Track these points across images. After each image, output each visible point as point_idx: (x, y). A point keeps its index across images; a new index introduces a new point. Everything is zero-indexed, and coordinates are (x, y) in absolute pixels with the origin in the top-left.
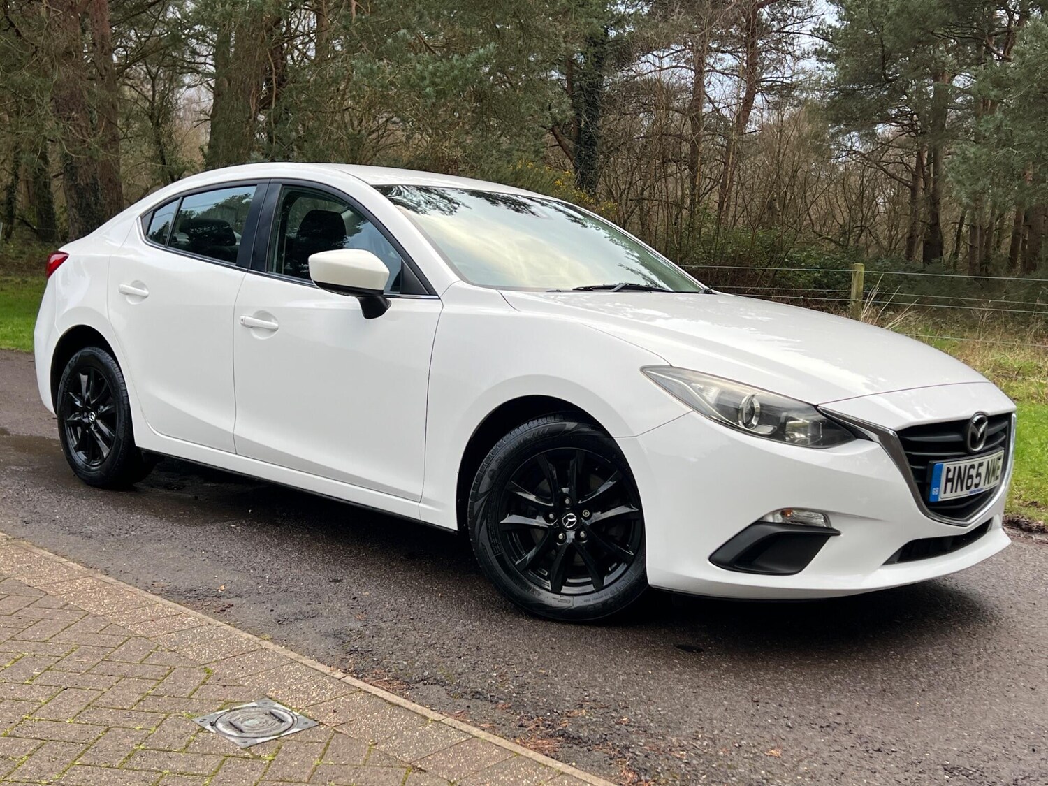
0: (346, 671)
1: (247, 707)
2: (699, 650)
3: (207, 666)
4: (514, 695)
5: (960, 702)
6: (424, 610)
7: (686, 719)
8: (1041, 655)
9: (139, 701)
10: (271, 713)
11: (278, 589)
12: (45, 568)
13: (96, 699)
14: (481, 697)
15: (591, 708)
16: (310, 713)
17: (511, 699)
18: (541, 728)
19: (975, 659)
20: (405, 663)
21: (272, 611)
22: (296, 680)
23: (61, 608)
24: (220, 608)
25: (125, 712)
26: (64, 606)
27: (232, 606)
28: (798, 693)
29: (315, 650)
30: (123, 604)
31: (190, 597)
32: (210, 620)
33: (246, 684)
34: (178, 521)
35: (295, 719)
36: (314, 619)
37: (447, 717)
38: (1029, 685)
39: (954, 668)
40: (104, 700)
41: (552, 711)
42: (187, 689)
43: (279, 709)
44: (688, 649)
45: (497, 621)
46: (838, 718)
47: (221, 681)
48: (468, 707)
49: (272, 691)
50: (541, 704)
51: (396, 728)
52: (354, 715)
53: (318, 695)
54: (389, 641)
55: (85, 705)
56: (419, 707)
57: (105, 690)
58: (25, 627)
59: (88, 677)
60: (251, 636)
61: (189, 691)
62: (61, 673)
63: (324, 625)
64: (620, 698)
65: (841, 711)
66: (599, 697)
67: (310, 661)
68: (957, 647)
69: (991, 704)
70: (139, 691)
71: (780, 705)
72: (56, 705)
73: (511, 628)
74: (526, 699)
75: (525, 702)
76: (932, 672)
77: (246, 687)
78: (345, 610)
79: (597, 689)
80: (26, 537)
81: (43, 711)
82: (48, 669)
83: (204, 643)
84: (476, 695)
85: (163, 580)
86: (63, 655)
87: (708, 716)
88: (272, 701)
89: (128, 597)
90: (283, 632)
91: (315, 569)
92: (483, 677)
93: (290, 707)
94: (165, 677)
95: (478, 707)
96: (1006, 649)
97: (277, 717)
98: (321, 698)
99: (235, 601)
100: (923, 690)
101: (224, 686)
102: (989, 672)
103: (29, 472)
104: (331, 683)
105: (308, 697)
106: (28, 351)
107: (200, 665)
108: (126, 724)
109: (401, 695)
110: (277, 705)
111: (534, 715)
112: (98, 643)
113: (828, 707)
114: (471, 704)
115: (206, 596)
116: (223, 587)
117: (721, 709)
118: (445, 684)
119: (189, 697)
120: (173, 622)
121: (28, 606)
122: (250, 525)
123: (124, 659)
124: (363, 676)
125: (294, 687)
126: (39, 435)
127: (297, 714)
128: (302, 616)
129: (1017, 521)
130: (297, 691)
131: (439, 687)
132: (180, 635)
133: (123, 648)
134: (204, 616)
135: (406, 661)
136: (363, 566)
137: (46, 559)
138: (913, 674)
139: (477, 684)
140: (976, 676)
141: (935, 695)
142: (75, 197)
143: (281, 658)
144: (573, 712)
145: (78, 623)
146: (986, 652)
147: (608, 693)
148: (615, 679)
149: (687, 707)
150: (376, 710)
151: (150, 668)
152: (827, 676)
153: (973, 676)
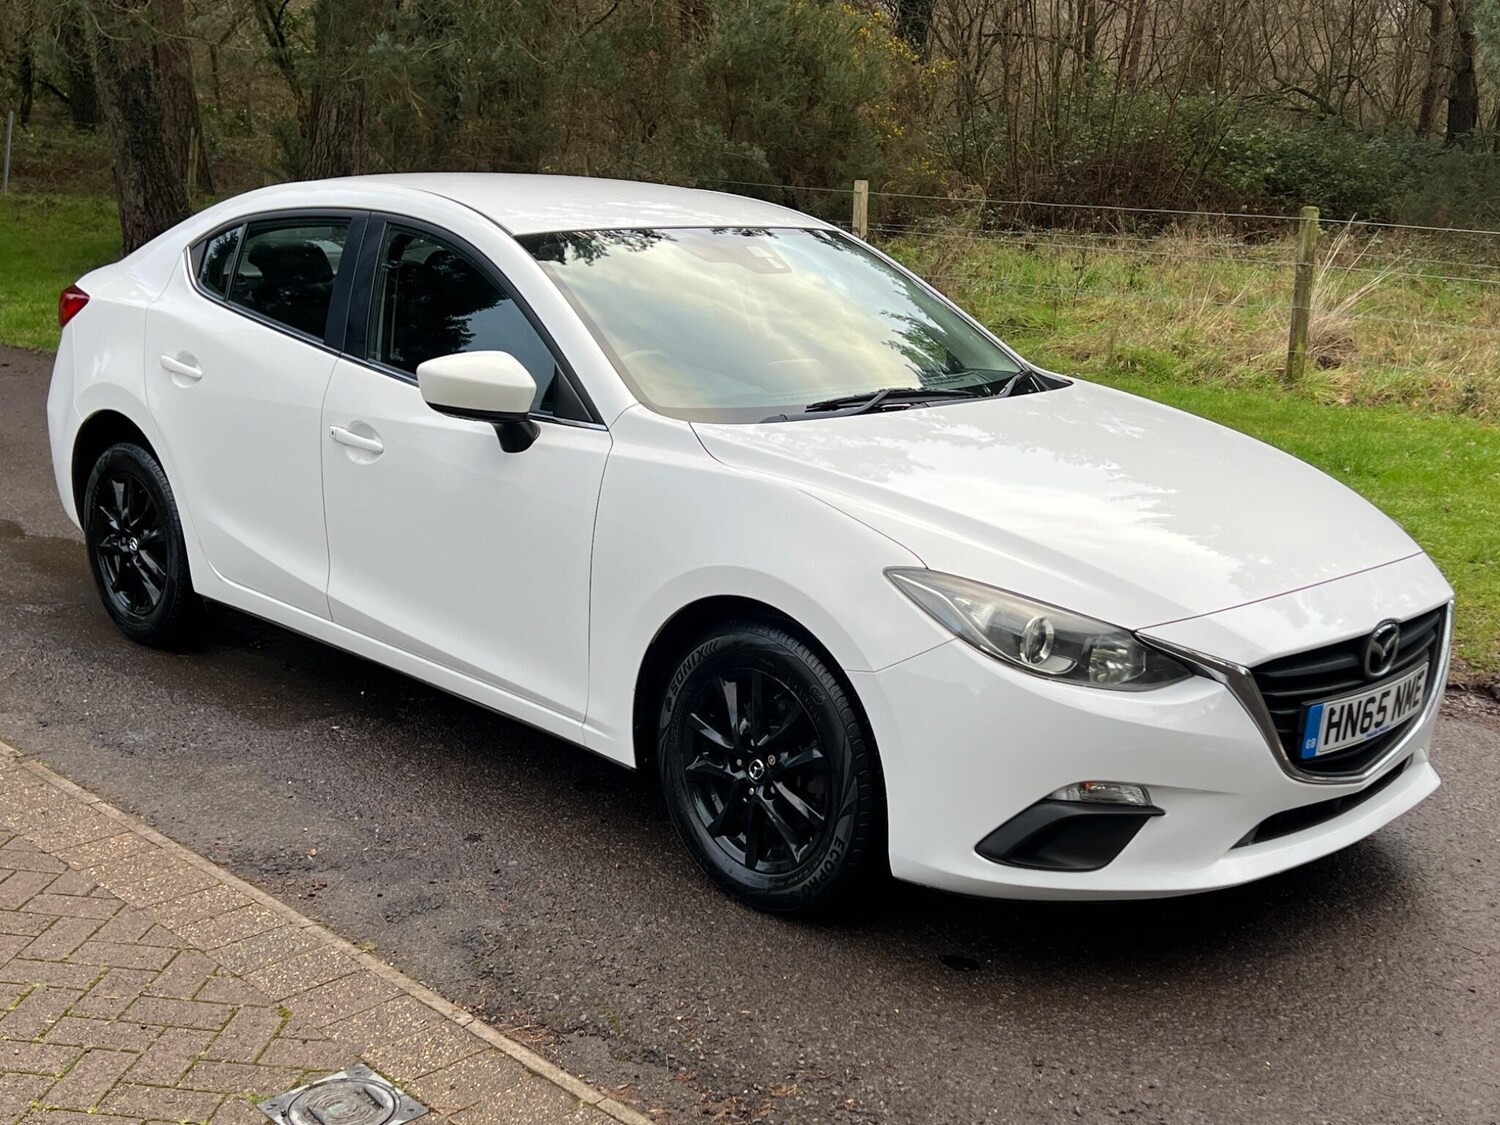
0: (475, 1012)
1: (333, 1081)
2: (974, 966)
3: (282, 1003)
4: (702, 1057)
5: (1325, 1060)
6: (592, 894)
7: (936, 1102)
8: (1465, 969)
9: (187, 1071)
10: (366, 1091)
11: (391, 853)
12: (67, 815)
13: (128, 1070)
14: (657, 1060)
15: (807, 1080)
16: (418, 1091)
17: (696, 1064)
18: (733, 1116)
19: (1366, 979)
20: (557, 997)
21: (380, 895)
22: (403, 1027)
23: (87, 895)
24: (308, 891)
25: (169, 1092)
26: (92, 891)
27: (325, 886)
28: (1101, 1048)
29: (434, 970)
30: (173, 886)
31: (267, 871)
32: (293, 914)
33: (335, 1036)
34: (259, 717)
35: (398, 1102)
36: (436, 912)
37: (605, 1097)
38: (1434, 1028)
39: (1333, 996)
40: (139, 1071)
41: (750, 1086)
42: (253, 1047)
43: (377, 1083)
44: (957, 963)
45: (692, 914)
46: (1150, 1095)
47: (300, 1032)
48: (637, 1077)
49: (370, 1051)
50: (736, 1074)
51: (534, 1118)
52: (478, 1094)
53: (432, 1056)
54: (538, 956)
55: (115, 1078)
56: (568, 1077)
57: (142, 1051)
58: (36, 934)
59: (120, 1026)
60: (347, 945)
61: (256, 1051)
62: (84, 1021)
63: (452, 922)
64: (848, 1060)
65: (1157, 1082)
66: (819, 1059)
67: (427, 993)
68: (1345, 954)
69: (1372, 1064)
70: (189, 1053)
71: (1071, 1072)
72: (76, 1082)
73: (712, 927)
74: (717, 1066)
75: (715, 1070)
76: (1299, 1004)
77: (334, 1042)
78: (482, 894)
79: (819, 1044)
80: (44, 751)
81: (56, 1094)
82: (65, 1015)
83: (281, 960)
84: (650, 1056)
85: (232, 836)
86: (86, 987)
88: (368, 1069)
89: (181, 872)
90: (391, 936)
91: (445, 815)
92: (663, 1023)
93: (392, 1081)
94: (224, 1025)
95: (649, 1077)
96: (1415, 957)
97: (373, 1098)
98: (436, 1062)
99: (330, 877)
100: (1280, 1039)
101: (305, 1042)
102: (1381, 1002)
103: (50, 615)
104: (452, 1032)
105: (418, 1061)
107: (275, 1002)
108: (168, 1115)
109: (546, 1056)
110: (375, 1077)
111: (725, 1094)
112: (137, 963)
113: (1140, 1074)
114: (641, 1071)
115: (290, 868)
116: (314, 852)
117: (988, 1080)
118: (609, 1036)
119: (255, 1063)
120: (241, 920)
121: (41, 893)
122: (360, 725)
123: (170, 993)
124: (498, 1020)
125: (399, 1043)
126: (66, 537)
127: (400, 1092)
128: (422, 905)
130: (405, 1049)
131: (600, 1039)
132: (249, 945)
133: (169, 972)
134: (285, 908)
135: (559, 992)
136: (514, 806)
137: (71, 797)
138: (1273, 1006)
139: (652, 1036)
140: (1361, 1010)
141: (1295, 1048)
142: (115, 88)
143: (387, 986)
144: (780, 1087)
145: (110, 924)
146: (1386, 964)
147: (832, 1054)
148: (847, 1024)
149: (940, 1078)
150: (510, 1083)
151: (205, 1009)
152: (1147, 1014)
153: (1356, 1010)
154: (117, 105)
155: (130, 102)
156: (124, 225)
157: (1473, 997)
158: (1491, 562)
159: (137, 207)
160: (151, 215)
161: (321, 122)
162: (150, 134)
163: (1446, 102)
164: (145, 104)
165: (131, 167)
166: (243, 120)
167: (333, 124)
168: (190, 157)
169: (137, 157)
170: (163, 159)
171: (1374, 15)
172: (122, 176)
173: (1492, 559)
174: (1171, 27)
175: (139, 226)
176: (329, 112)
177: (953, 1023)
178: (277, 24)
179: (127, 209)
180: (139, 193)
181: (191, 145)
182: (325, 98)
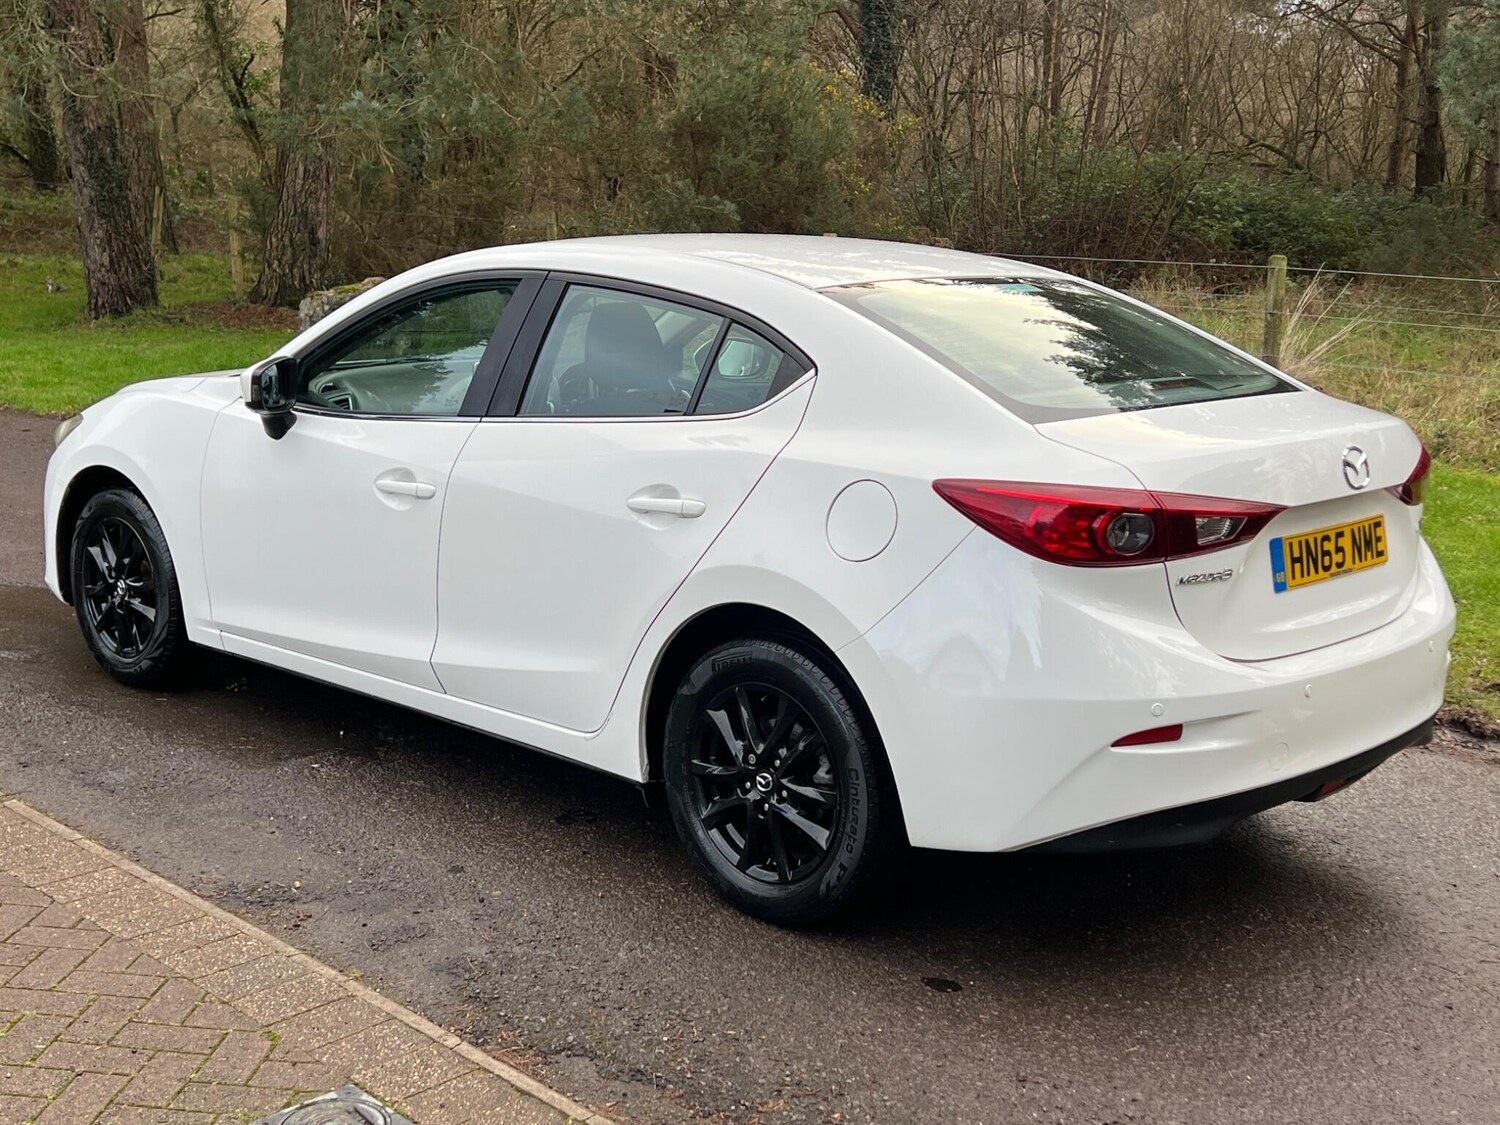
0: (461, 1034)
1: (325, 1101)
2: (957, 988)
3: (271, 1028)
4: (689, 1075)
5: (1307, 1074)
6: (576, 921)
7: (920, 1115)
8: (1442, 987)
9: (179, 1093)
10: (357, 1111)
12: (50, 851)
13: (120, 1091)
14: (644, 1078)
15: (793, 1096)
16: (408, 1110)
17: (683, 1082)
19: (1345, 998)
20: (543, 1020)
21: (365, 925)
22: (392, 1050)
23: (74, 927)
24: (293, 923)
25: (160, 1113)
26: (78, 923)
27: (310, 916)
28: (1084, 1063)
29: (421, 996)
30: (159, 918)
31: (251, 903)
32: (279, 943)
33: (324, 1059)
34: (238, 756)
35: (388, 1120)
36: (421, 941)
37: (594, 1113)
38: (1412, 1042)
39: (1312, 1013)
40: (131, 1093)
41: (737, 1102)
42: (243, 1069)
43: (367, 1103)
44: (940, 985)
45: (676, 940)
46: (1133, 1107)
47: (289, 1055)
48: (625, 1095)
49: (359, 1072)
50: (724, 1091)
52: (468, 1112)
53: (421, 1077)
54: (524, 981)
55: (107, 1100)
56: (557, 1096)
57: (133, 1074)
58: (24, 964)
59: (111, 1050)
60: (334, 973)
61: (247, 1073)
62: (74, 1046)
63: (436, 951)
64: (833, 1077)
65: (1139, 1095)
66: (805, 1076)
67: (414, 1017)
68: (1323, 974)
69: (1351, 1077)
70: (179, 1075)
71: (1055, 1087)
72: (69, 1103)
73: (696, 952)
74: (704, 1083)
75: (702, 1087)
76: (1279, 1021)
77: (323, 1064)
78: (466, 922)
79: (805, 1062)
80: (24, 791)
81: (49, 1115)
82: (56, 1040)
83: (269, 987)
84: (637, 1075)
85: (218, 872)
86: (76, 1014)
87: (951, 1108)
88: (358, 1090)
89: (166, 904)
90: (377, 963)
91: (428, 847)
92: (649, 1043)
93: (382, 1100)
94: (214, 1049)
95: (637, 1095)
96: (1393, 976)
97: (363, 1117)
98: (425, 1083)
99: (314, 908)
100: (1261, 1055)
101: (294, 1064)
102: (1360, 1019)
103: (26, 661)
104: (440, 1055)
105: (407, 1081)
106: (21, 407)
107: (263, 1026)
109: (535, 1075)
110: (365, 1097)
111: (712, 1110)
112: (125, 990)
113: (1123, 1088)
114: (629, 1089)
115: (275, 900)
116: (298, 884)
117: (973, 1094)
118: (596, 1056)
119: (246, 1085)
120: (227, 950)
121: (27, 925)
122: (340, 763)
123: (159, 1019)
124: (486, 1042)
125: (388, 1064)
127: (390, 1111)
128: (406, 935)
129: (1465, 720)
130: (394, 1070)
131: (587, 1060)
132: (236, 973)
133: (157, 999)
134: (270, 937)
135: (545, 1015)
136: (496, 839)
137: (53, 834)
138: (1252, 1024)
139: (639, 1055)
140: (1341, 1027)
141: (1276, 1062)
142: (81, 147)
143: (374, 1011)
144: (767, 1103)
145: (97, 956)
146: (1364, 983)
147: (818, 1071)
148: (832, 1043)
149: (925, 1093)
150: (500, 1102)
151: (194, 1034)
152: (1129, 1032)
153: (1336, 1026)
154: (83, 163)
155: (96, 160)
156: (89, 283)
157: (1450, 1013)
158: (1464, 601)
159: (102, 265)
160: (116, 274)
161: (288, 180)
162: (116, 192)
163: (1413, 157)
164: (110, 162)
165: (96, 225)
166: (204, 181)
167: (300, 181)
168: (155, 216)
169: (103, 216)
170: (129, 217)
171: (1340, 72)
172: (87, 234)
173: (1465, 598)
174: (1137, 83)
175: (103, 284)
176: (296, 169)
177: (937, 1041)
178: (239, 84)
179: (92, 267)
180: (104, 251)
181: (156, 204)
182: (292, 155)
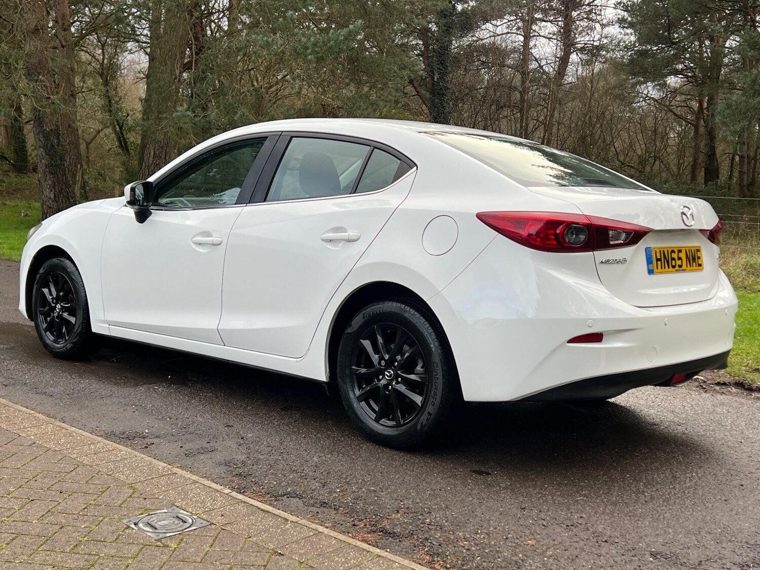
0: (233, 489)
1: (160, 513)
2: (488, 474)
3: (134, 485)
4: (351, 504)
5: (670, 509)
6: (291, 446)
7: (471, 520)
8: (737, 478)
9: (84, 509)
10: (178, 517)
11: (187, 432)
12: (18, 418)
13: (54, 507)
14: (327, 506)
15: (405, 513)
16: (205, 517)
17: (348, 507)
18: (368, 526)
19: (688, 480)
20: (275, 483)
21: (182, 447)
22: (196, 494)
23: (30, 446)
24: (144, 446)
25: (74, 516)
26: (32, 444)
27: (153, 444)
28: (555, 503)
29: (211, 474)
30: (74, 443)
31: (123, 438)
32: (137, 453)
33: (161, 497)
34: (116, 384)
35: (194, 520)
36: (211, 453)
37: (302, 519)
38: (724, 498)
39: (671, 487)
40: (59, 508)
41: (376, 515)
42: (118, 500)
43: (183, 514)
44: (480, 473)
45: (343, 454)
46: (581, 520)
47: (142, 495)
48: (317, 512)
49: (179, 502)
50: (369, 510)
51: (265, 527)
52: (236, 518)
53: (211, 505)
54: (264, 468)
55: (47, 510)
56: (282, 512)
57: (61, 501)
58: (4, 459)
59: (48, 492)
60: (165, 465)
61: (120, 502)
62: (30, 490)
63: (219, 457)
64: (426, 506)
65: (584, 515)
66: (411, 506)
67: (207, 482)
68: (676, 472)
69: (693, 511)
70: (85, 502)
71: (540, 511)
72: (26, 511)
73: (353, 458)
74: (358, 507)
75: (358, 509)
76: (654, 489)
77: (160, 499)
78: (235, 446)
79: (411, 500)
80: (5, 395)
81: (17, 515)
82: (20, 487)
83: (132, 469)
84: (324, 504)
85: (105, 426)
86: (31, 478)
87: (487, 518)
88: (178, 509)
89: (78, 438)
90: (189, 462)
91: (214, 418)
92: (330, 492)
93: (191, 513)
94: (103, 492)
95: (324, 513)
96: (712, 473)
97: (181, 519)
98: (214, 506)
99: (155, 441)
100: (646, 501)
101: (145, 499)
102: (696, 489)
103: (7, 349)
104: (221, 496)
105: (204, 506)
107: (128, 484)
108: (75, 524)
109: (270, 505)
110: (182, 511)
111: (363, 518)
112: (56, 469)
113: (575, 513)
114: (319, 510)
115: (135, 437)
116: (147, 431)
117: (498, 513)
118: (302, 497)
119: (120, 506)
120: (110, 455)
121: (6, 444)
122: (169, 387)
123: (74, 480)
124: (244, 492)
125: (194, 499)
126: (15, 322)
127: (195, 517)
128: (203, 451)
129: (742, 382)
130: (197, 502)
131: (298, 499)
132: (115, 464)
133: (73, 473)
134: (132, 451)
135: (276, 481)
136: (249, 415)
137: (20, 411)
138: (641, 490)
139: (324, 496)
140: (686, 492)
141: (654, 504)
142: (42, 139)
143: (186, 479)
144: (391, 515)
145: (42, 456)
146: (697, 476)
147: (418, 503)
148: (424, 493)
149: (473, 512)
150: (252, 514)
151: (92, 486)
152: (578, 492)
153: (684, 492)
154: (43, 147)
155: (49, 146)
156: (43, 207)
157: (742, 488)
158: (739, 338)
159: (50, 198)
160: (57, 202)
161: (146, 158)
162: (59, 162)
163: (703, 169)
164: (57, 147)
165: (48, 178)
166: (102, 176)
167: (151, 159)
168: (77, 179)
169: (51, 173)
170: (65, 174)
171: (666, 131)
172: (43, 182)
173: (739, 336)
174: (565, 136)
175: (50, 208)
176: (150, 153)
177: (479, 493)
178: (121, 128)
179: (45, 199)
180: (51, 191)
181: (78, 173)
182: (148, 146)
